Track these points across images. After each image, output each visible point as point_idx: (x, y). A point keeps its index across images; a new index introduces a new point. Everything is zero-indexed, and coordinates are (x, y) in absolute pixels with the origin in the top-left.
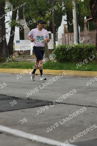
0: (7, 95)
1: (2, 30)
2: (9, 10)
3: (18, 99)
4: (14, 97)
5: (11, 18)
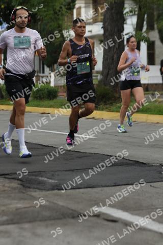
0: (126, 158)
2: (131, 14)
3: (144, 165)
4: (138, 162)
5: (134, 28)
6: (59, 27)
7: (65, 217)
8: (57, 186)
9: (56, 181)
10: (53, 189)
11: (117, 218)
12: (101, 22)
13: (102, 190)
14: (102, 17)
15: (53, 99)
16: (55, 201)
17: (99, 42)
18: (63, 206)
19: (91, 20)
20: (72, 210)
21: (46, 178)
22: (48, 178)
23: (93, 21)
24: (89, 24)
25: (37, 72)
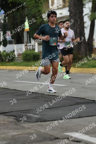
0: (87, 99)
1: (80, 23)
5: (90, 10)
6: (39, 12)
7: (45, 140)
8: (40, 119)
9: (39, 116)
10: (37, 122)
11: (81, 139)
12: (68, 7)
13: (70, 121)
14: (68, 4)
15: (37, 61)
16: (39, 130)
18: (44, 133)
20: (50, 135)
21: (32, 114)
22: (34, 114)
23: (63, 6)
24: (60, 9)
25: (26, 43)
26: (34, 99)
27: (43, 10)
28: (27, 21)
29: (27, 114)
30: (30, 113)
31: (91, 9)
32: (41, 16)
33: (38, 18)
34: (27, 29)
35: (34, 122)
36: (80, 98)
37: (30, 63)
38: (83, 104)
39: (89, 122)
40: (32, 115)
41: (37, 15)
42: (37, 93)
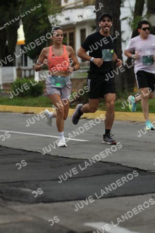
0: (123, 165)
3: (144, 173)
5: (132, 12)
6: (44, 11)
8: (42, 198)
10: (37, 202)
12: (93, 5)
15: (37, 97)
16: (40, 216)
17: (91, 29)
19: (82, 3)
20: (61, 226)
21: (29, 188)
22: (31, 189)
23: (84, 3)
24: (80, 7)
25: (19, 65)
26: (33, 164)
27: (51, 9)
28: (21, 27)
29: (19, 188)
30: (25, 187)
31: (134, 10)
32: (46, 18)
33: (42, 22)
34: (21, 42)
35: (32, 203)
36: (112, 164)
37: (25, 101)
38: (117, 173)
39: (127, 205)
40: (29, 190)
41: (39, 17)
42: (37, 152)
